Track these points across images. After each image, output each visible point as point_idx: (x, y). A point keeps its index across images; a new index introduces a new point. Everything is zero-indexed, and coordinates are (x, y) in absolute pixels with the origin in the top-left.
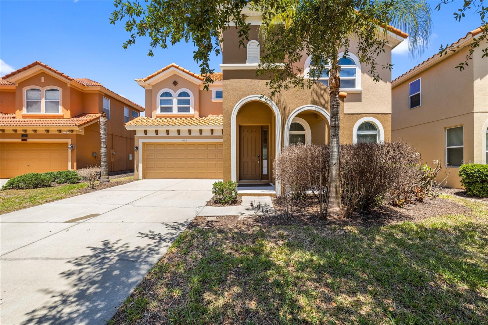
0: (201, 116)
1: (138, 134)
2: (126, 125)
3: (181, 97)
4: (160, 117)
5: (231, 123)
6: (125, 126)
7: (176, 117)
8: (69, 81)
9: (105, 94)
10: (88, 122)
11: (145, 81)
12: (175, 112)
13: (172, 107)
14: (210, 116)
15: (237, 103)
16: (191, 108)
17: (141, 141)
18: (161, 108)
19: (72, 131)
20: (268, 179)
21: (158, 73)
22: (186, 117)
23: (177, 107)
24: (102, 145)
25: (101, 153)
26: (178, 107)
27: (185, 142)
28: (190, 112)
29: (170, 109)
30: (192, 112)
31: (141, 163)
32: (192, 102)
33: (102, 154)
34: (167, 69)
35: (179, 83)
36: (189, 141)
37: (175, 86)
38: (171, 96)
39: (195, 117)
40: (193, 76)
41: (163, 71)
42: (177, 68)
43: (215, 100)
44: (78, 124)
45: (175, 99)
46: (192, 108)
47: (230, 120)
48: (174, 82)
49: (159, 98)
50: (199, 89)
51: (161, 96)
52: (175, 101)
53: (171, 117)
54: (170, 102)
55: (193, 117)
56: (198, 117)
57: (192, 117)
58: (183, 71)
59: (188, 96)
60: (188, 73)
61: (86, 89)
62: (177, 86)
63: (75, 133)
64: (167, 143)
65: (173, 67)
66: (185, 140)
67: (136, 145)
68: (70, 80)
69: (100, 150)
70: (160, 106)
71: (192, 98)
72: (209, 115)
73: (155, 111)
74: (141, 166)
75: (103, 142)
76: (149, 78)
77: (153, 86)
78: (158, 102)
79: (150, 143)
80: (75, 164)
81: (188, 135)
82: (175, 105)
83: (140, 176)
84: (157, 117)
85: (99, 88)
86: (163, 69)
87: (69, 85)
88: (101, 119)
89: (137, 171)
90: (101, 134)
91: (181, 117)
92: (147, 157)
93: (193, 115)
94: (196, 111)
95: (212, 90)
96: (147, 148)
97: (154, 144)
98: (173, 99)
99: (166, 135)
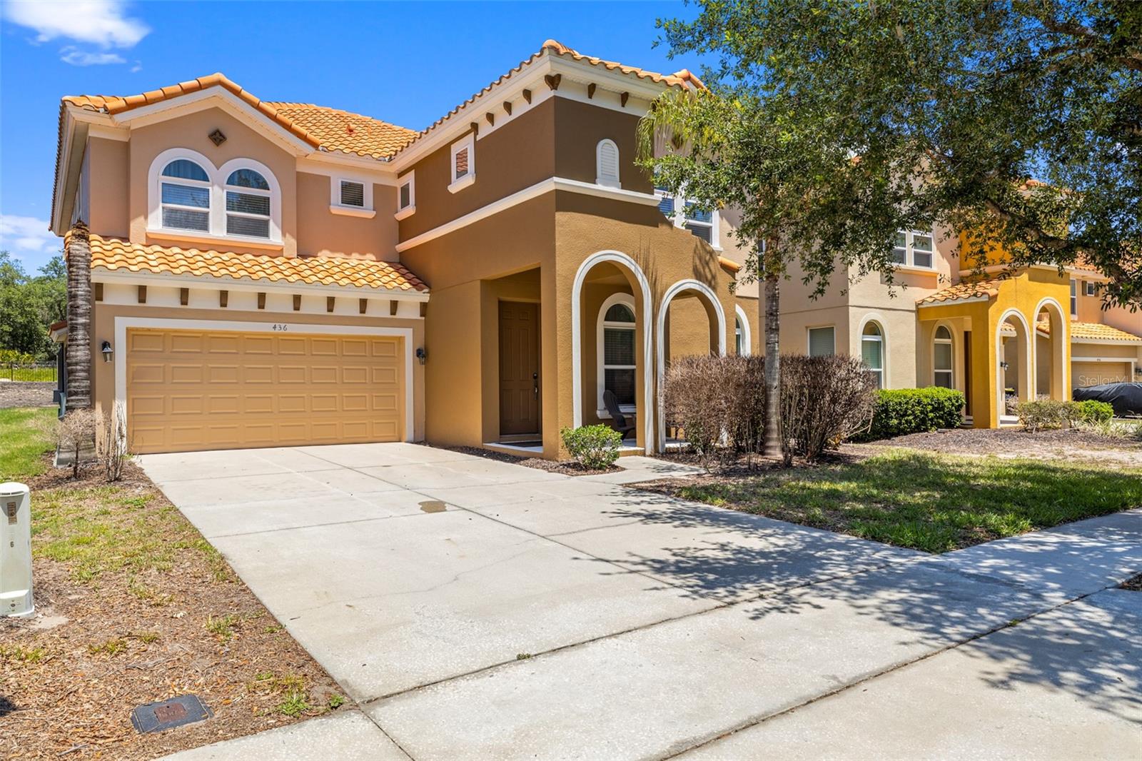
0: (301, 254)
3: (238, 184)
4: (164, 243)
7: (222, 248)
11: (117, 111)
12: (217, 231)
13: (207, 214)
14: (324, 256)
16: (272, 224)
18: (166, 211)
21: (167, 97)
22: (256, 252)
23: (226, 216)
26: (229, 217)
27: (282, 331)
28: (269, 236)
29: (201, 222)
30: (276, 237)
32: (276, 205)
34: (199, 88)
35: (229, 139)
36: (294, 329)
37: (218, 145)
38: (201, 175)
39: (285, 254)
40: (288, 127)
41: (187, 91)
42: (236, 93)
43: (338, 209)
45: (216, 188)
46: (277, 224)
48: (214, 134)
49: (156, 178)
50: (297, 170)
51: (167, 172)
52: (218, 196)
53: (203, 247)
54: (202, 197)
55: (281, 252)
56: (295, 254)
57: (275, 253)
58: (256, 106)
59: (266, 187)
62: (225, 146)
64: (212, 332)
65: (219, 87)
66: (283, 325)
67: (100, 337)
70: (161, 205)
71: (274, 194)
72: (321, 250)
73: (142, 219)
76: (131, 106)
77: (133, 132)
78: (155, 191)
81: (291, 311)
82: (218, 211)
84: (150, 241)
86: (185, 84)
91: (240, 251)
92: (133, 379)
93: (280, 248)
94: (287, 235)
95: (329, 178)
96: (133, 347)
97: (162, 334)
98: (210, 188)
99: (217, 306)
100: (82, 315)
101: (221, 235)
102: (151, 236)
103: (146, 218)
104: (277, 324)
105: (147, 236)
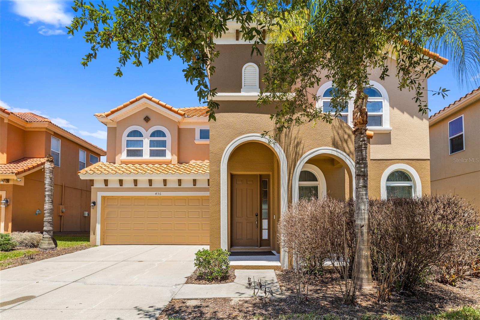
0: (180, 162)
1: (96, 185)
2: (80, 172)
3: (154, 136)
4: (126, 163)
5: (221, 170)
6: (79, 174)
7: (147, 163)
8: (7, 116)
9: (55, 133)
10: (29, 169)
11: (107, 116)
12: (146, 156)
13: (142, 150)
14: (192, 162)
15: (229, 143)
16: (167, 151)
17: (100, 195)
18: (128, 151)
19: (8, 180)
20: (269, 246)
21: (125, 106)
22: (160, 163)
24: (47, 199)
25: (45, 210)
26: (150, 150)
27: (159, 195)
28: (165, 156)
29: (139, 153)
30: (169, 156)
31: (99, 223)
32: (169, 144)
33: (46, 212)
34: (137, 100)
35: (151, 119)
36: (164, 194)
37: (147, 122)
38: (141, 135)
39: (172, 163)
40: (170, 109)
41: (132, 103)
42: (150, 99)
43: (198, 141)
44: (16, 172)
45: (146, 139)
46: (169, 150)
47: (219, 167)
48: (145, 118)
49: (125, 138)
50: (178, 127)
51: (128, 136)
52: (146, 142)
53: (140, 163)
54: (140, 143)
55: (170, 162)
56: (177, 162)
57: (168, 163)
58: (158, 104)
59: (164, 135)
60: (164, 107)
61: (28, 126)
62: (150, 123)
63: (11, 183)
64: (135, 197)
65: (144, 99)
66: (159, 193)
67: (93, 200)
68: (8, 114)
69: (44, 205)
70: (126, 148)
71: (168, 139)
72: (191, 160)
73: (120, 154)
74: (98, 227)
75: (48, 195)
76: (113, 112)
77: (118, 123)
78: (124, 143)
79: (112, 197)
80: (10, 225)
81: (163, 186)
82: (146, 148)
83: (97, 240)
84: (122, 162)
85: (46, 125)
86: (131, 100)
87: (6, 121)
88: (46, 165)
89: (94, 234)
90: (45, 184)
91: (153, 163)
92: (107, 215)
93: (170, 161)
94: (174, 155)
95: (195, 129)
96: (107, 203)
97: (117, 198)
98: (144, 140)
99: (133, 186)
100: (47, 191)
101: (148, 158)
102: (122, 161)
103: (121, 154)
104: (157, 192)
105: (121, 161)
